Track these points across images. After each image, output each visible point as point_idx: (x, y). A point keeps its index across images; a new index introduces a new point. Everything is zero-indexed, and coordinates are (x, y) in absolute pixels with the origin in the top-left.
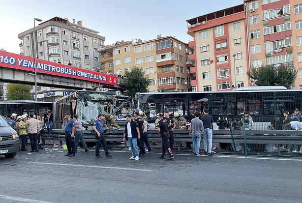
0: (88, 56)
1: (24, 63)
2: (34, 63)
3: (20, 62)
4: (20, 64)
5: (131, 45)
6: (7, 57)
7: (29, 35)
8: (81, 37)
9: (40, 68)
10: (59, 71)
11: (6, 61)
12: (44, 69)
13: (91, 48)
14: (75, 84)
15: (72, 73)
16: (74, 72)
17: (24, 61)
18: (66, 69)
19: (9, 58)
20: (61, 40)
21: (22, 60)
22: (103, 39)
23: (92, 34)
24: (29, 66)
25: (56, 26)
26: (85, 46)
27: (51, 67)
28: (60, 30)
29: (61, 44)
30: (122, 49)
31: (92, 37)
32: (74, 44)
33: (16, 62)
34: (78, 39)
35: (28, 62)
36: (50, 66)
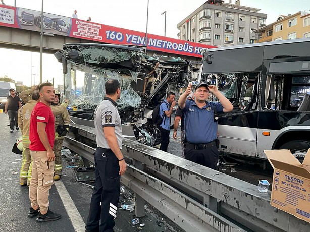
0: (243, 39)
1: (133, 39)
2: (145, 39)
3: (128, 38)
4: (127, 41)
5: (300, 16)
6: (113, 32)
7: (185, 24)
8: (236, 17)
9: (152, 44)
10: (175, 49)
11: (112, 36)
12: (157, 46)
13: (247, 29)
14: (197, 64)
15: (193, 51)
16: (196, 50)
17: (134, 36)
18: (186, 45)
19: (115, 34)
20: (213, 24)
21: (131, 35)
22: (264, 17)
23: (251, 13)
24: (138, 43)
25: (209, 8)
26: (241, 28)
27: (166, 44)
28: (213, 12)
29: (212, 28)
30: (285, 24)
31: (250, 15)
32: (227, 27)
33: (124, 38)
34: (233, 20)
35: (137, 38)
36: (165, 42)
